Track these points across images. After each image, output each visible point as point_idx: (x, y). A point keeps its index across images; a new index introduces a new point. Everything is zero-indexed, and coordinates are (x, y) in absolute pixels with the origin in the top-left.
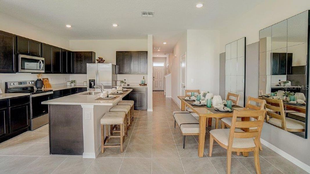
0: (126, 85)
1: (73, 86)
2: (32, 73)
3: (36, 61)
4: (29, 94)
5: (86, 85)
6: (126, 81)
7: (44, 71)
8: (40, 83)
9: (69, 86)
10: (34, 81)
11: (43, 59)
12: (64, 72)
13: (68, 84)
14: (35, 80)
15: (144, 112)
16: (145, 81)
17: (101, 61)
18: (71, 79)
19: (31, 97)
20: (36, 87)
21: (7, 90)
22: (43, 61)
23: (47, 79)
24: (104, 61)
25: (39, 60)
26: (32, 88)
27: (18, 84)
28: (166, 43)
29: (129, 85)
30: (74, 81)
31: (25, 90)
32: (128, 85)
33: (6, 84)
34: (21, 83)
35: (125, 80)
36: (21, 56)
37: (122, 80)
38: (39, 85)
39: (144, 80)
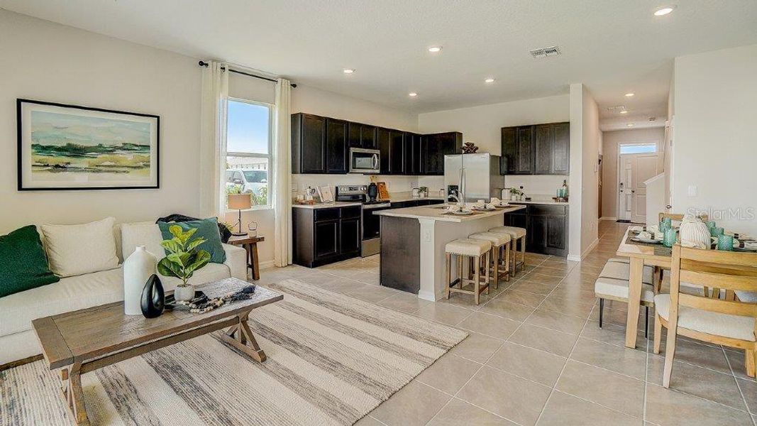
0: (523, 197)
1: (422, 197)
2: (365, 174)
3: (370, 155)
4: (361, 204)
5: (444, 196)
6: (522, 191)
7: (378, 171)
8: (373, 189)
9: (416, 196)
10: (366, 186)
11: (378, 152)
12: (408, 172)
13: (415, 193)
14: (368, 184)
15: (558, 260)
16: (567, 190)
17: (471, 149)
18: (420, 186)
19: (362, 208)
20: (369, 195)
21: (337, 197)
22: (377, 155)
23: (384, 183)
24: (477, 148)
25: (373, 154)
26: (364, 196)
27: (348, 189)
28: (632, 94)
29: (530, 199)
30: (425, 188)
31: (355, 198)
32: (528, 199)
33: (337, 188)
34: (351, 189)
35: (522, 187)
36: (353, 150)
37: (513, 187)
38: (372, 193)
39: (565, 188)
